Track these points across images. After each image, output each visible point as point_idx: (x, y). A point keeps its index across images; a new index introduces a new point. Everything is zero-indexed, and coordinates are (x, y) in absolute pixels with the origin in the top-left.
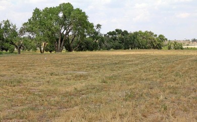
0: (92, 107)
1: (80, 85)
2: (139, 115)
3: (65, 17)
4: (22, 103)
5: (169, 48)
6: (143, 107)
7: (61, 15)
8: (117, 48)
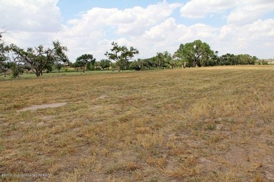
0: (214, 98)
1: (207, 86)
2: (242, 103)
3: (197, 48)
4: (175, 95)
5: (259, 64)
6: (244, 98)
7: (195, 47)
8: (227, 64)
